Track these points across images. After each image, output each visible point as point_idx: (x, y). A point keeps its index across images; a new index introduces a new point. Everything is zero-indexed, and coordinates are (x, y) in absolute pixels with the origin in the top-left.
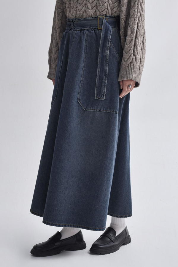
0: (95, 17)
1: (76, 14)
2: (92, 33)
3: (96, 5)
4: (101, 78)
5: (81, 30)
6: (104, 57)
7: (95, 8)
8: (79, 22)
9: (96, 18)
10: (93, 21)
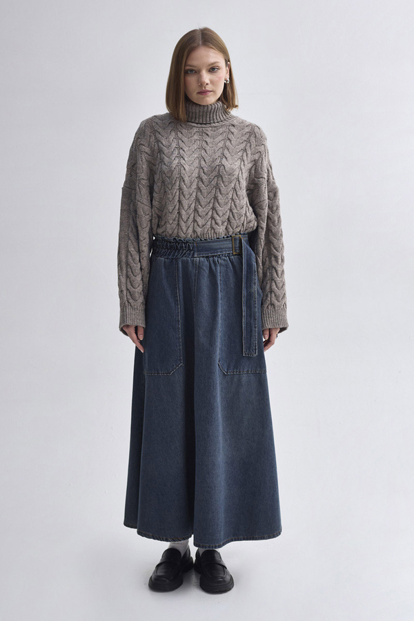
0: (227, 237)
1: (194, 231)
2: (227, 261)
3: (229, 219)
4: (249, 325)
5: (207, 257)
6: (250, 295)
7: (226, 224)
8: (202, 244)
9: (229, 237)
10: (225, 242)
